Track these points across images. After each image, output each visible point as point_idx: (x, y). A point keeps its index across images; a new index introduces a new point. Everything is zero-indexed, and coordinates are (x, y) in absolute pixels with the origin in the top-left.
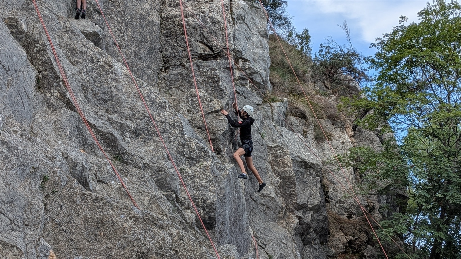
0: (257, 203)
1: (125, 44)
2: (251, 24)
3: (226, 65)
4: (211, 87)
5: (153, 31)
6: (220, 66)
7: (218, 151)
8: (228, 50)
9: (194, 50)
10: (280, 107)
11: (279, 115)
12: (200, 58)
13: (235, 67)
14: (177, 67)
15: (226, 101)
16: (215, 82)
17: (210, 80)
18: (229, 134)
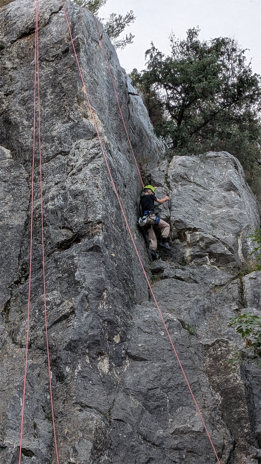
0: (164, 449)
2: (206, 181)
3: (89, 246)
4: (67, 283)
5: (6, 236)
6: (81, 250)
7: (60, 377)
8: (91, 224)
9: (53, 242)
10: (255, 279)
11: (254, 291)
12: (59, 250)
13: (185, 244)
14: (37, 271)
15: (81, 296)
16: (71, 273)
17: (66, 275)
18: (85, 344)
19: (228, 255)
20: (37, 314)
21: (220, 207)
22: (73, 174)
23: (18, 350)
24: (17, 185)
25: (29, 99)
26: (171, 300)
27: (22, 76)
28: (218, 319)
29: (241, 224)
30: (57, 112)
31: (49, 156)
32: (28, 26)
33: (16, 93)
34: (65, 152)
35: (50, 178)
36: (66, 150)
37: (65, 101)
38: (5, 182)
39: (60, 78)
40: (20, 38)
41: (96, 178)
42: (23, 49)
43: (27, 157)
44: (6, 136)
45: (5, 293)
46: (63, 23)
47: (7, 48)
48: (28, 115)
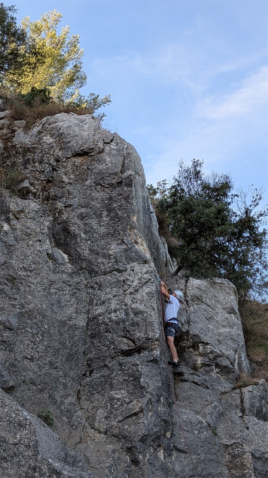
1: (39, 355)
2: (214, 303)
3: (150, 358)
4: (133, 385)
5: (75, 335)
6: (143, 360)
7: (135, 462)
8: (151, 340)
9: (116, 348)
10: (252, 392)
11: (251, 402)
12: (122, 355)
13: (197, 353)
14: (101, 369)
15: (147, 399)
16: (137, 379)
17: (132, 378)
18: (151, 438)
19: (230, 368)
20: (109, 407)
21: (224, 326)
22: (131, 293)
23: (98, 435)
24: (79, 290)
25: (87, 216)
26: (193, 402)
27: (78, 193)
28: (230, 424)
29: (238, 343)
30: (112, 233)
31: (106, 270)
32: (83, 150)
33: (75, 208)
34: (120, 270)
35: (108, 290)
36: (121, 269)
37: (119, 226)
38: (69, 285)
39: (115, 205)
40: (74, 156)
41: (151, 301)
42: (78, 167)
43: (84, 265)
44: (64, 242)
45: (77, 384)
46: (115, 156)
47: (62, 163)
48: (85, 230)
